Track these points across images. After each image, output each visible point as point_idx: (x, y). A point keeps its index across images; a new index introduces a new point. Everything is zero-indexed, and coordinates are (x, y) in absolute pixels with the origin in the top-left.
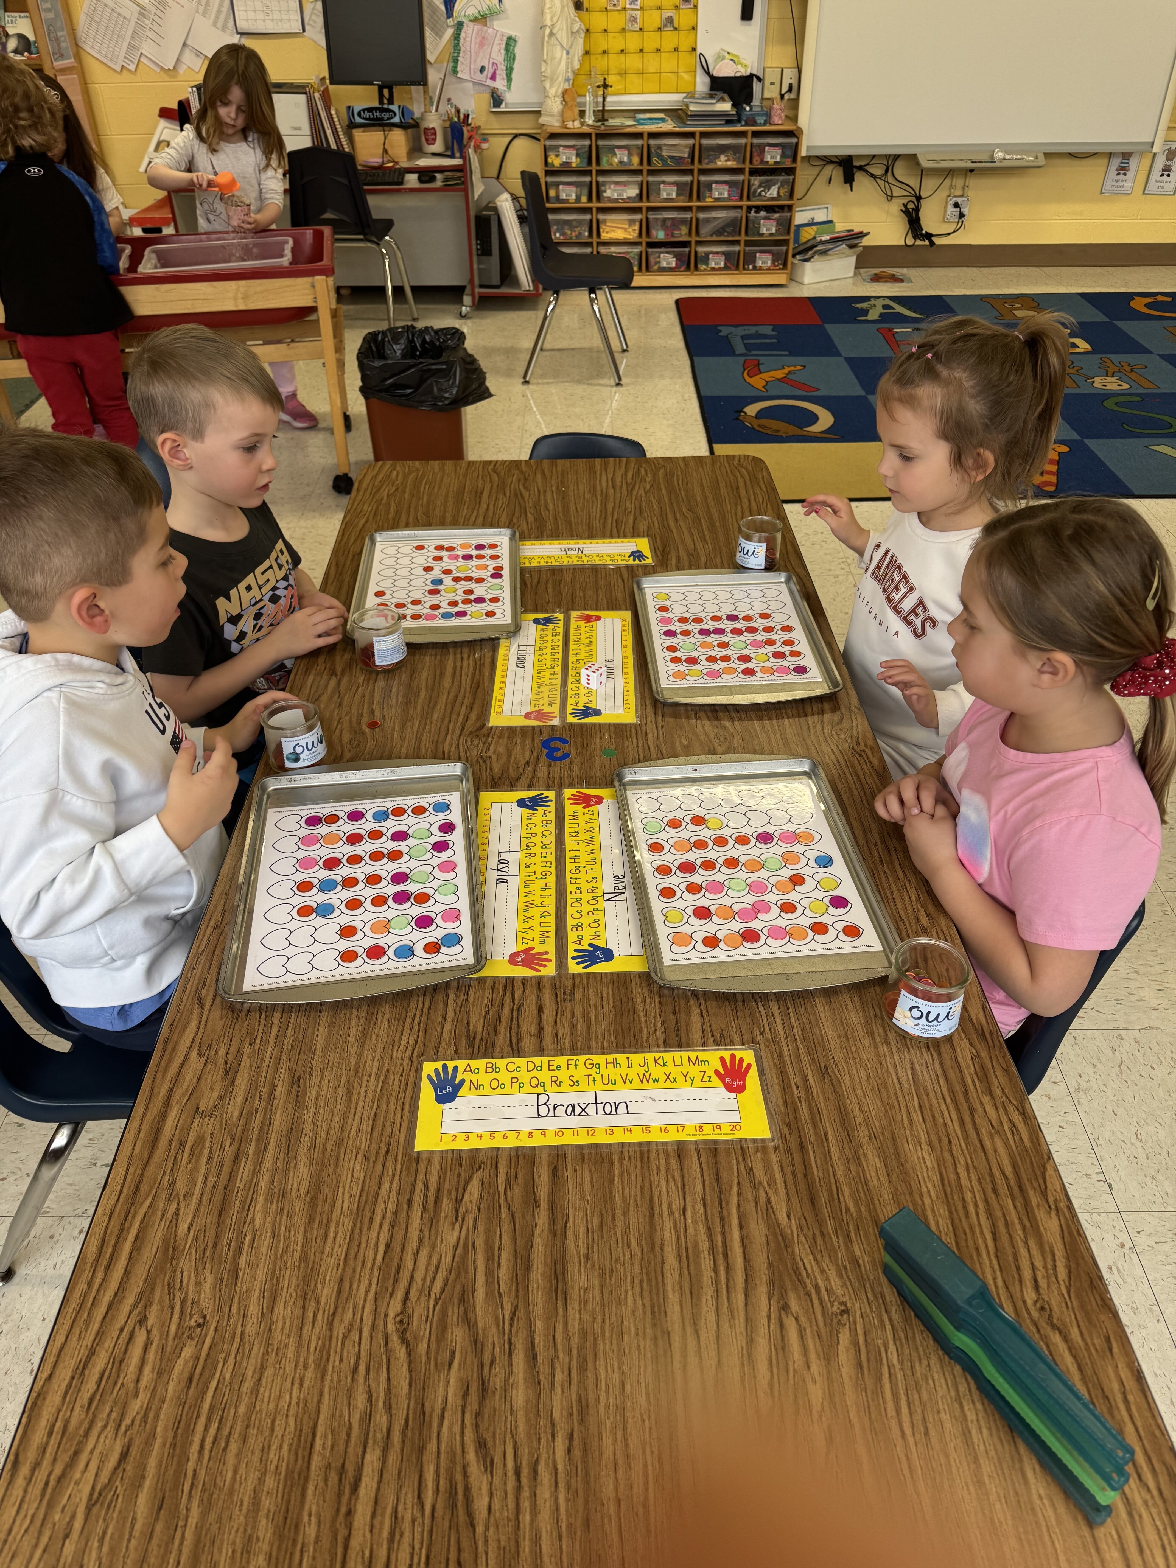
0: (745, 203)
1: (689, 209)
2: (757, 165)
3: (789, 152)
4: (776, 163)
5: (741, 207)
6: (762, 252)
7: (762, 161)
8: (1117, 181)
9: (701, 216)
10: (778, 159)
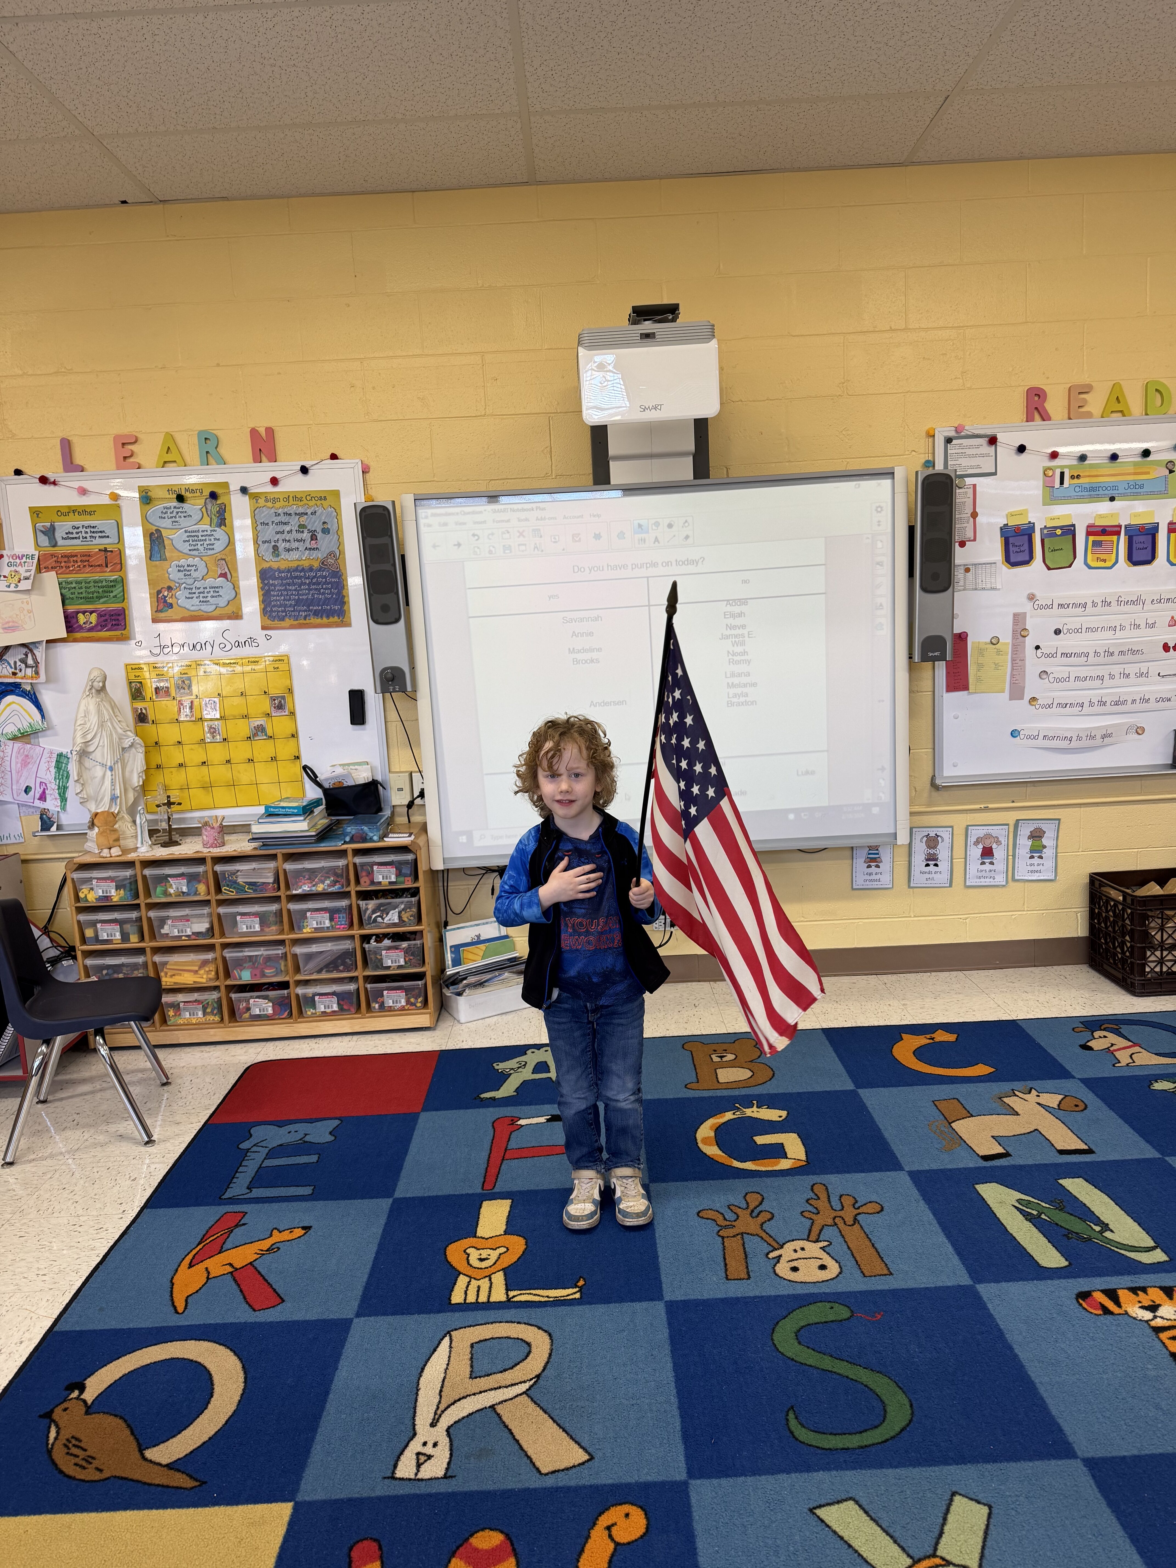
0: (357, 932)
1: (282, 942)
2: (365, 886)
3: (406, 870)
4: (391, 883)
5: (352, 937)
6: (389, 989)
7: (373, 883)
8: (870, 874)
9: (299, 950)
10: (393, 879)
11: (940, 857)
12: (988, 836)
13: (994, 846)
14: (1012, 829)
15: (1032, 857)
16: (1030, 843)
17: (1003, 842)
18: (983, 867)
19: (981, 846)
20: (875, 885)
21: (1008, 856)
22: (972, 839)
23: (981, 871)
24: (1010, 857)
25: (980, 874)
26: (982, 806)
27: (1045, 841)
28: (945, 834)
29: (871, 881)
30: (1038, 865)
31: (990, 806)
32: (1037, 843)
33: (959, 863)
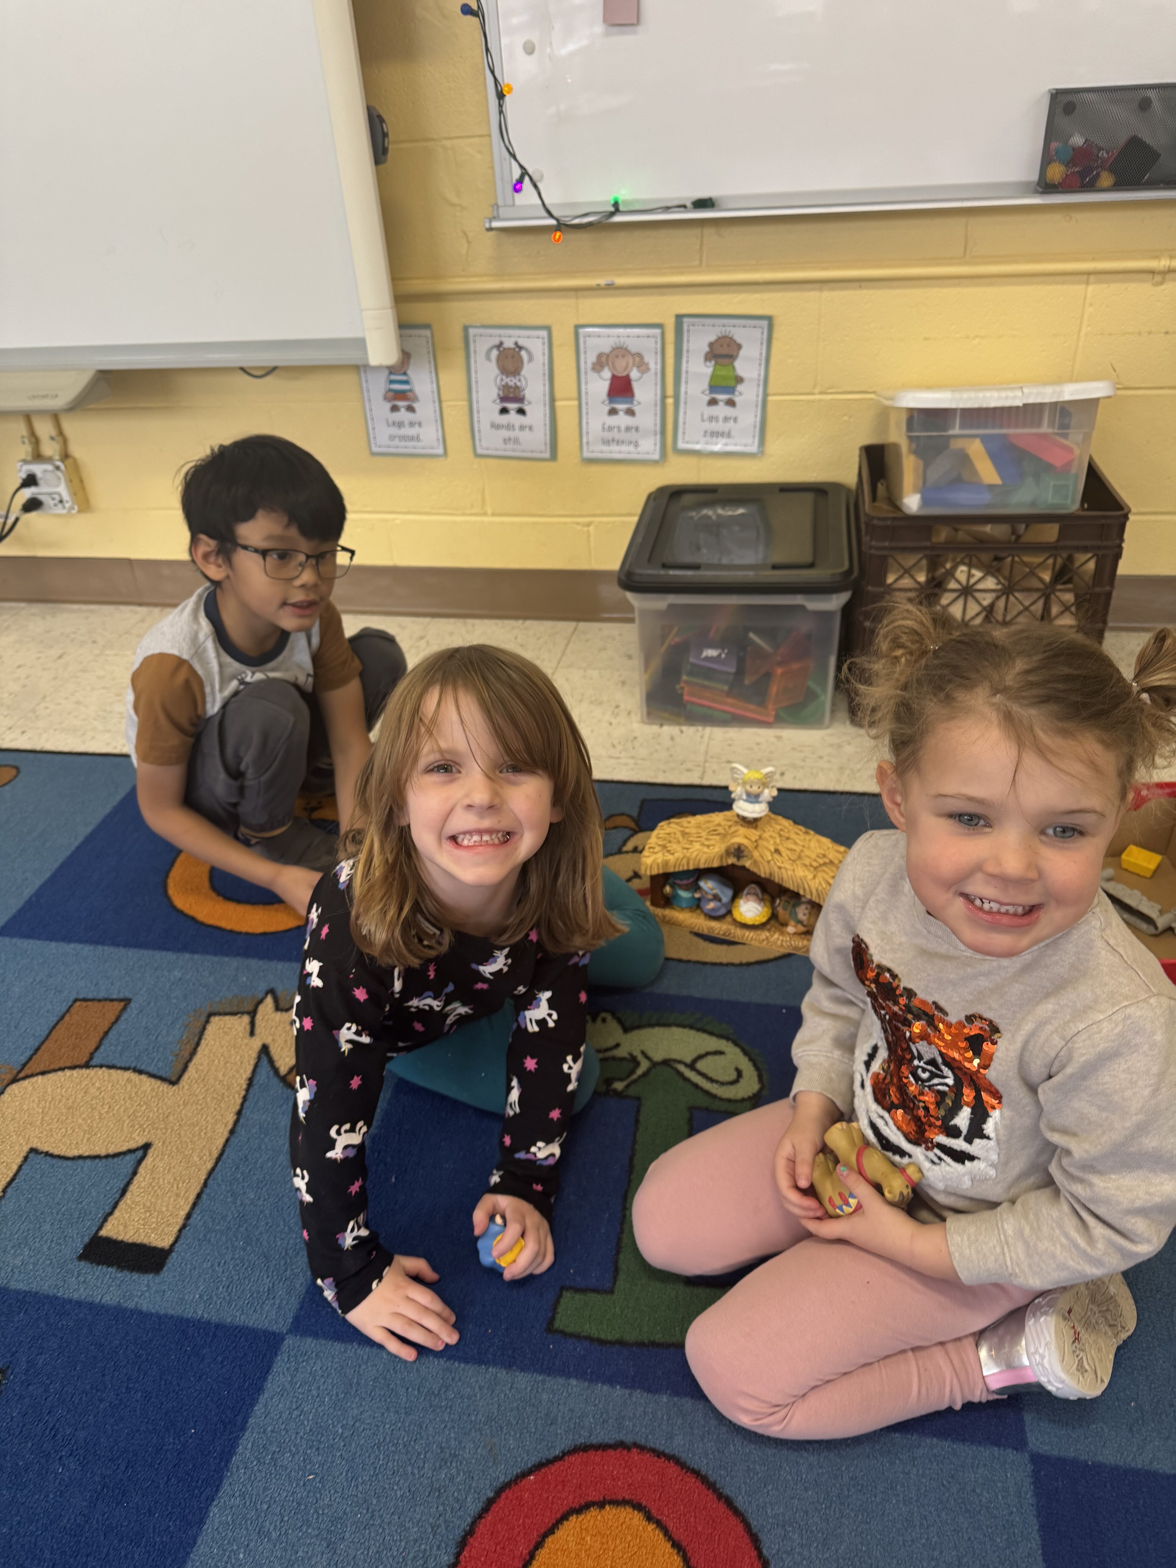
8: (400, 425)
11: (528, 394)
12: (620, 351)
13: (634, 374)
14: (670, 336)
15: (713, 402)
16: (707, 370)
17: (652, 366)
18: (613, 421)
19: (607, 374)
20: (410, 447)
21: (664, 397)
22: (590, 358)
23: (610, 429)
24: (670, 401)
25: (608, 435)
26: (602, 281)
27: (742, 367)
28: (535, 344)
29: (403, 438)
30: (726, 419)
31: (620, 281)
32: (723, 372)
33: (566, 407)
